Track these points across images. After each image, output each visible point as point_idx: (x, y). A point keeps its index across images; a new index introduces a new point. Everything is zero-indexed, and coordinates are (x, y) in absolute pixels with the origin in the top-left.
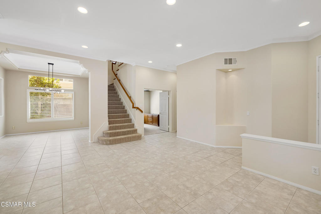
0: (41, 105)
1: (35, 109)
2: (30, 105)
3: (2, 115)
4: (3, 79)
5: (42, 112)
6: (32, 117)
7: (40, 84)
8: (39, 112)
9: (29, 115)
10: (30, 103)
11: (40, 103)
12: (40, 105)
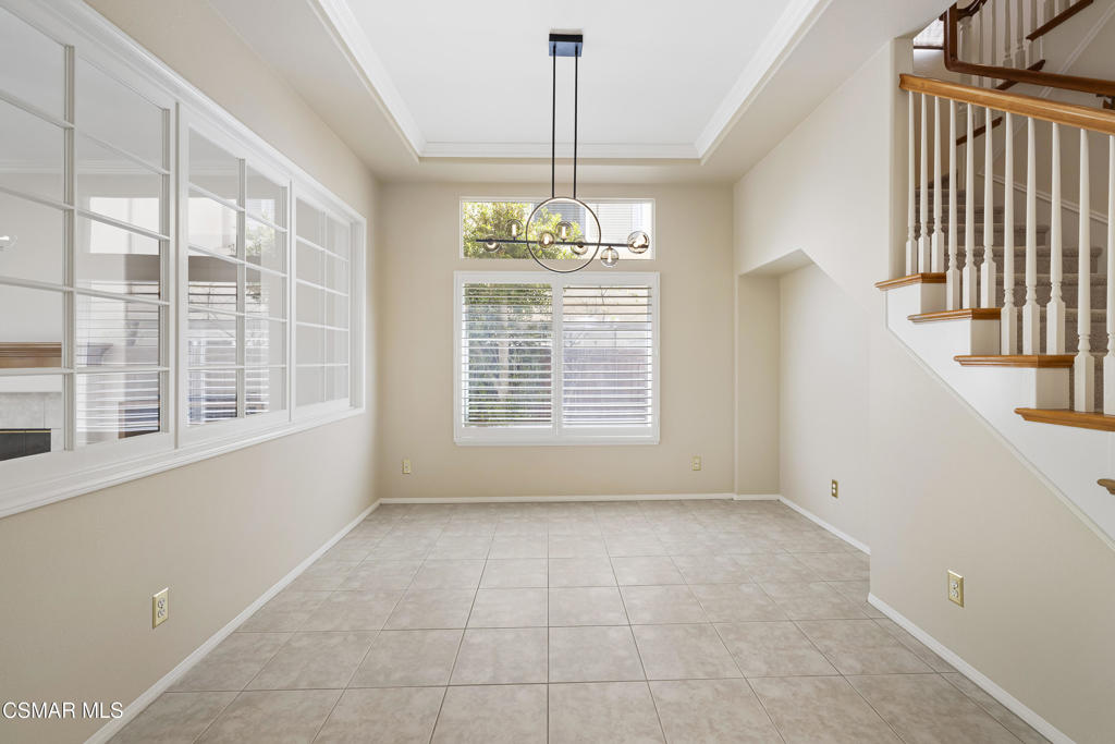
0: (511, 352)
1: (488, 376)
2: (465, 351)
3: (360, 406)
4: (364, 221)
5: (512, 392)
6: (478, 418)
7: (506, 253)
8: (502, 386)
9: (463, 405)
10: (465, 342)
11: (504, 343)
12: (507, 355)
